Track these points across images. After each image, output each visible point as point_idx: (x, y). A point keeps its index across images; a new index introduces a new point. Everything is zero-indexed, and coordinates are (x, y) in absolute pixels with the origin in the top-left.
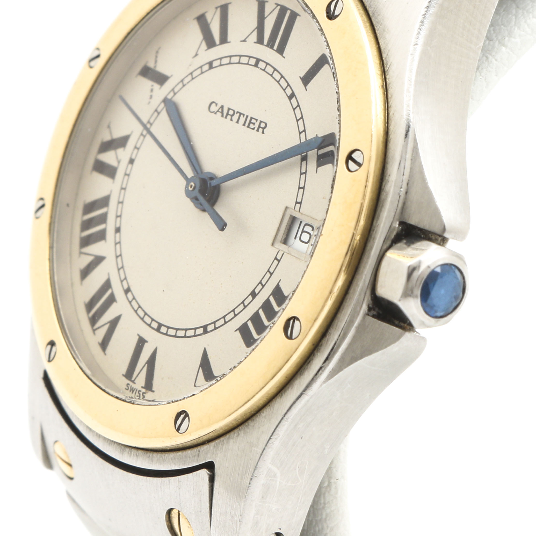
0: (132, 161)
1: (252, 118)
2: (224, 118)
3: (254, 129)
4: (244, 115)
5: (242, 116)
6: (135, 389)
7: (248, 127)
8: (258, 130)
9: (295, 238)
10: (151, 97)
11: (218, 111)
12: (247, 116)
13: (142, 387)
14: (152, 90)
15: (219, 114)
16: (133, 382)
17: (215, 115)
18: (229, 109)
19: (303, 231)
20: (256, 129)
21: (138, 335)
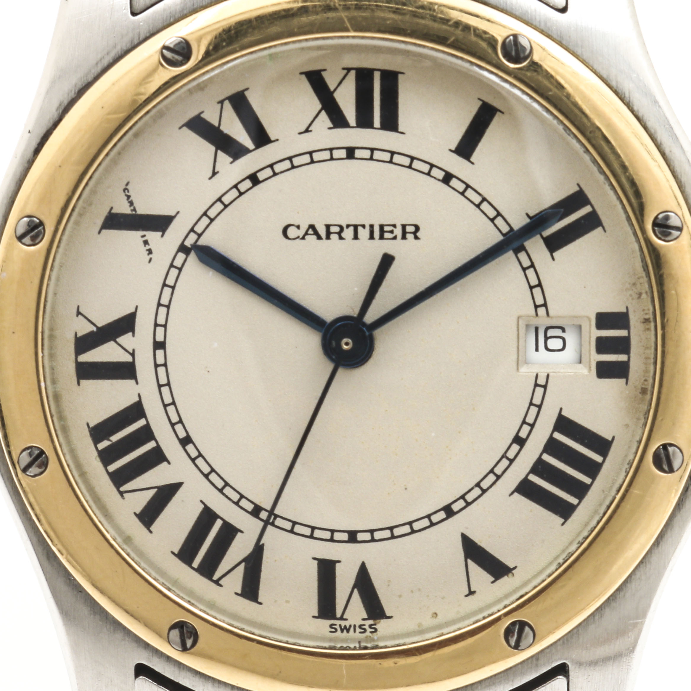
0: (159, 345)
1: (382, 227)
2: (324, 242)
3: (395, 238)
4: (364, 226)
5: (360, 229)
6: (350, 626)
7: (382, 237)
8: (404, 237)
9: (537, 350)
10: (150, 252)
11: (306, 234)
12: (372, 226)
13: (364, 619)
14: (146, 243)
15: (311, 239)
16: (342, 618)
17: (302, 241)
18: (328, 227)
19: (546, 338)
20: (399, 236)
21: (315, 559)
